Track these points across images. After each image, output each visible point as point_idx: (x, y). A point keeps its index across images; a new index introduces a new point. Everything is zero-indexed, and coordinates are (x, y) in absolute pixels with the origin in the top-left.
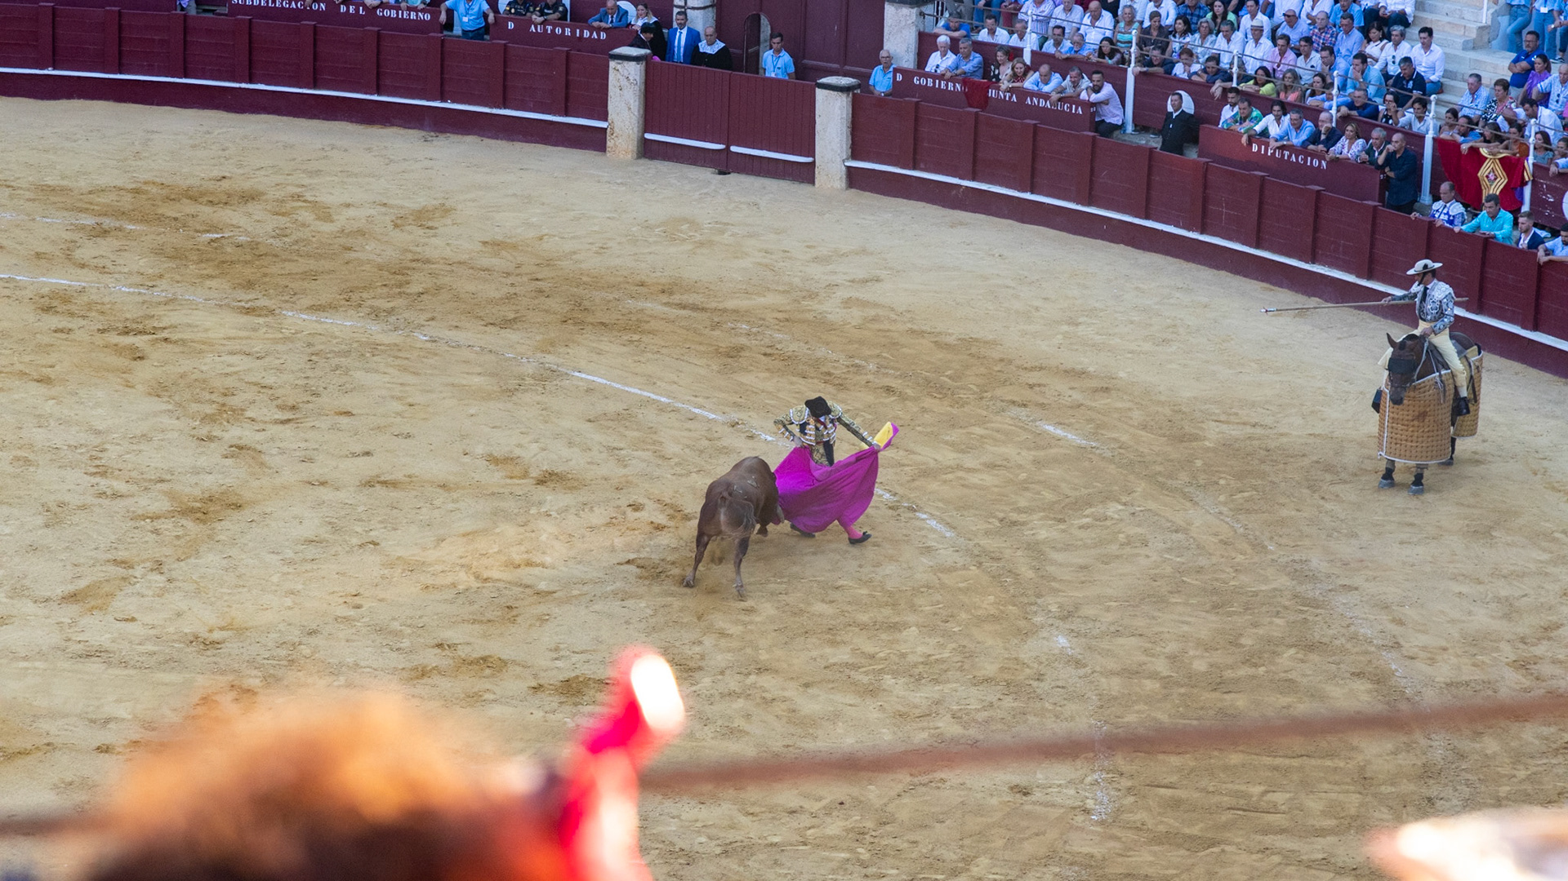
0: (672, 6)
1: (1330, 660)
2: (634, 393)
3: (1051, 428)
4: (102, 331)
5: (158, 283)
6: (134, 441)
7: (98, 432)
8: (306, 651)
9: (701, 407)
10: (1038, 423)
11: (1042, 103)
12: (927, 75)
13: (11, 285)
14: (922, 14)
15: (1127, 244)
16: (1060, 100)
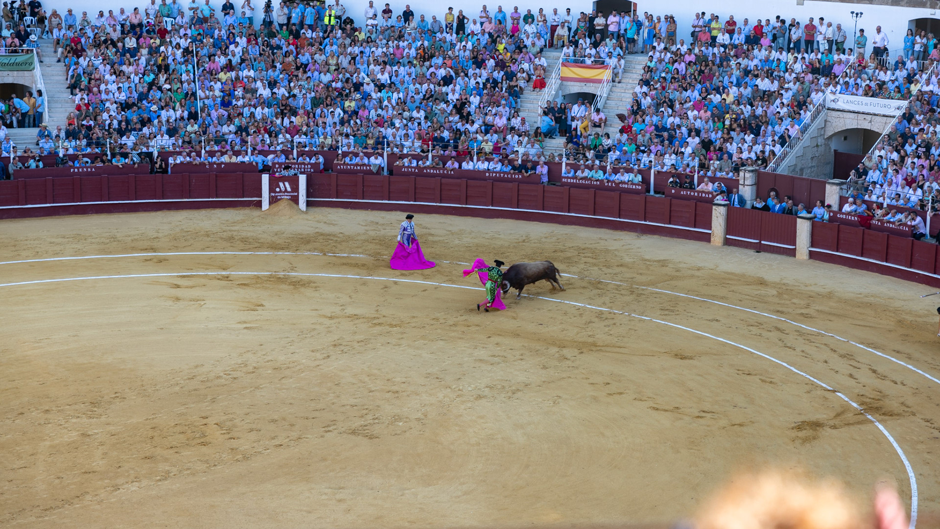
0: (739, 184)
11: (891, 225)
12: (843, 214)
14: (841, 189)
15: (926, 284)
16: (900, 225)
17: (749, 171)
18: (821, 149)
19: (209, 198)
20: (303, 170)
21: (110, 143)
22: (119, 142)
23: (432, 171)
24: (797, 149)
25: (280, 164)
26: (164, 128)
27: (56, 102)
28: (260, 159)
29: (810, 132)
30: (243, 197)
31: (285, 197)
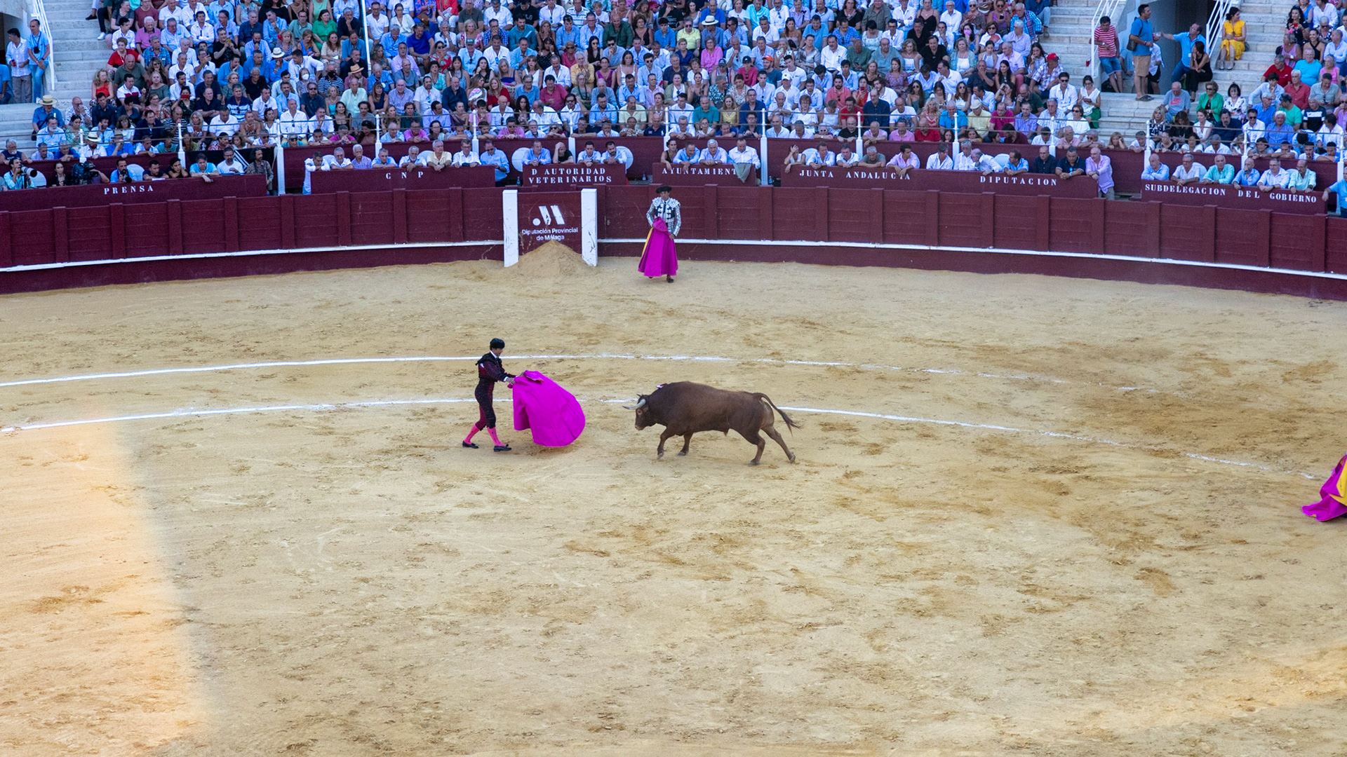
4: (1033, 470)
5: (1080, 429)
6: (1060, 564)
7: (1029, 556)
8: (1206, 747)
13: (957, 431)
19: (392, 243)
20: (588, 179)
21: (185, 132)
22: (205, 129)
23: (863, 175)
25: (541, 167)
26: (295, 97)
27: (71, 47)
28: (498, 158)
30: (465, 240)
31: (553, 237)
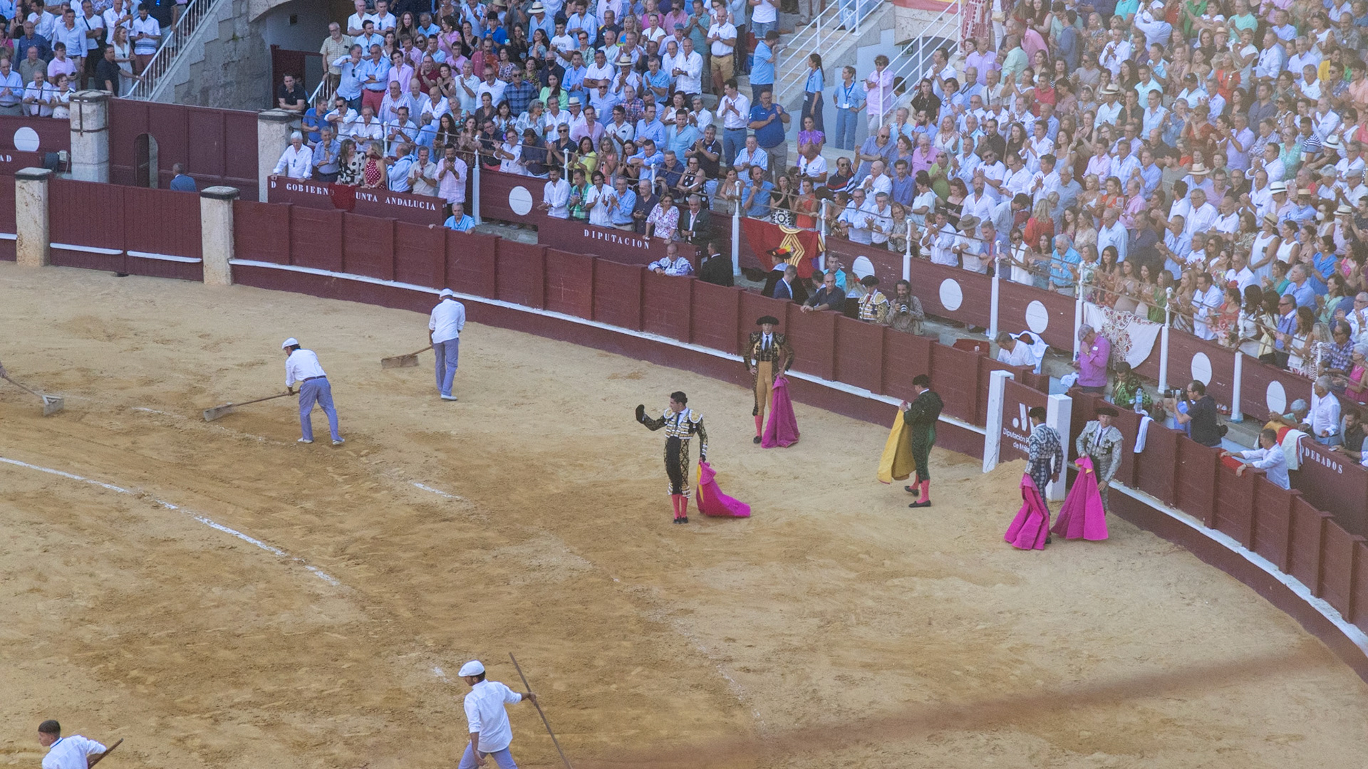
0: (69, 130)
1: (672, 675)
2: (50, 474)
3: (421, 486)
9: (110, 482)
10: (409, 482)
11: (400, 202)
12: (298, 182)
15: (480, 322)
17: (91, 100)
18: (244, 45)
24: (192, 46)
29: (216, 10)
